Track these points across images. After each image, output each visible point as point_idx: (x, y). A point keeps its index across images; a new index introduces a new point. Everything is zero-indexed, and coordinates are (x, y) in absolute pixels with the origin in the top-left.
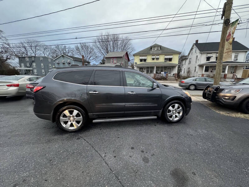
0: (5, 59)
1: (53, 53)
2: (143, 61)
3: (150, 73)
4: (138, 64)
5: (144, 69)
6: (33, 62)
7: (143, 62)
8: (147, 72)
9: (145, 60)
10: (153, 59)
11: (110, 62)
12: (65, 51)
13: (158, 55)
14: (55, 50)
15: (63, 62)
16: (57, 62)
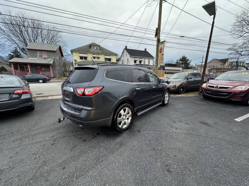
2: (83, 59)
4: (78, 62)
9: (86, 58)
10: (94, 58)
11: (37, 56)
13: (99, 54)
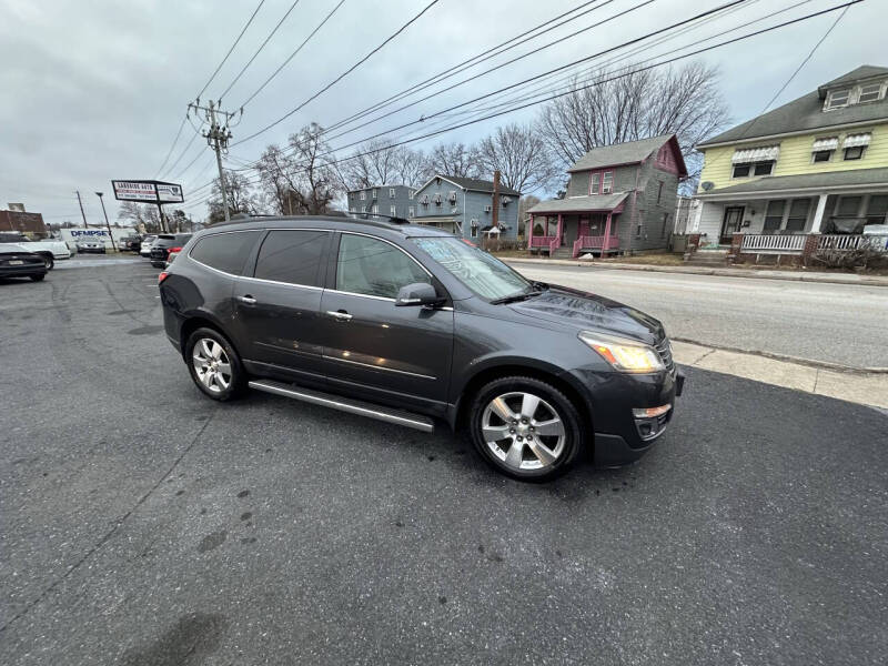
0: (322, 198)
1: (426, 172)
2: (752, 172)
3: (782, 233)
4: (720, 191)
5: (753, 213)
6: (375, 202)
7: (752, 179)
8: (771, 226)
9: (764, 167)
10: (822, 156)
11: (588, 188)
12: (459, 163)
13: (864, 130)
14: (434, 163)
15: (435, 199)
16: (422, 199)
